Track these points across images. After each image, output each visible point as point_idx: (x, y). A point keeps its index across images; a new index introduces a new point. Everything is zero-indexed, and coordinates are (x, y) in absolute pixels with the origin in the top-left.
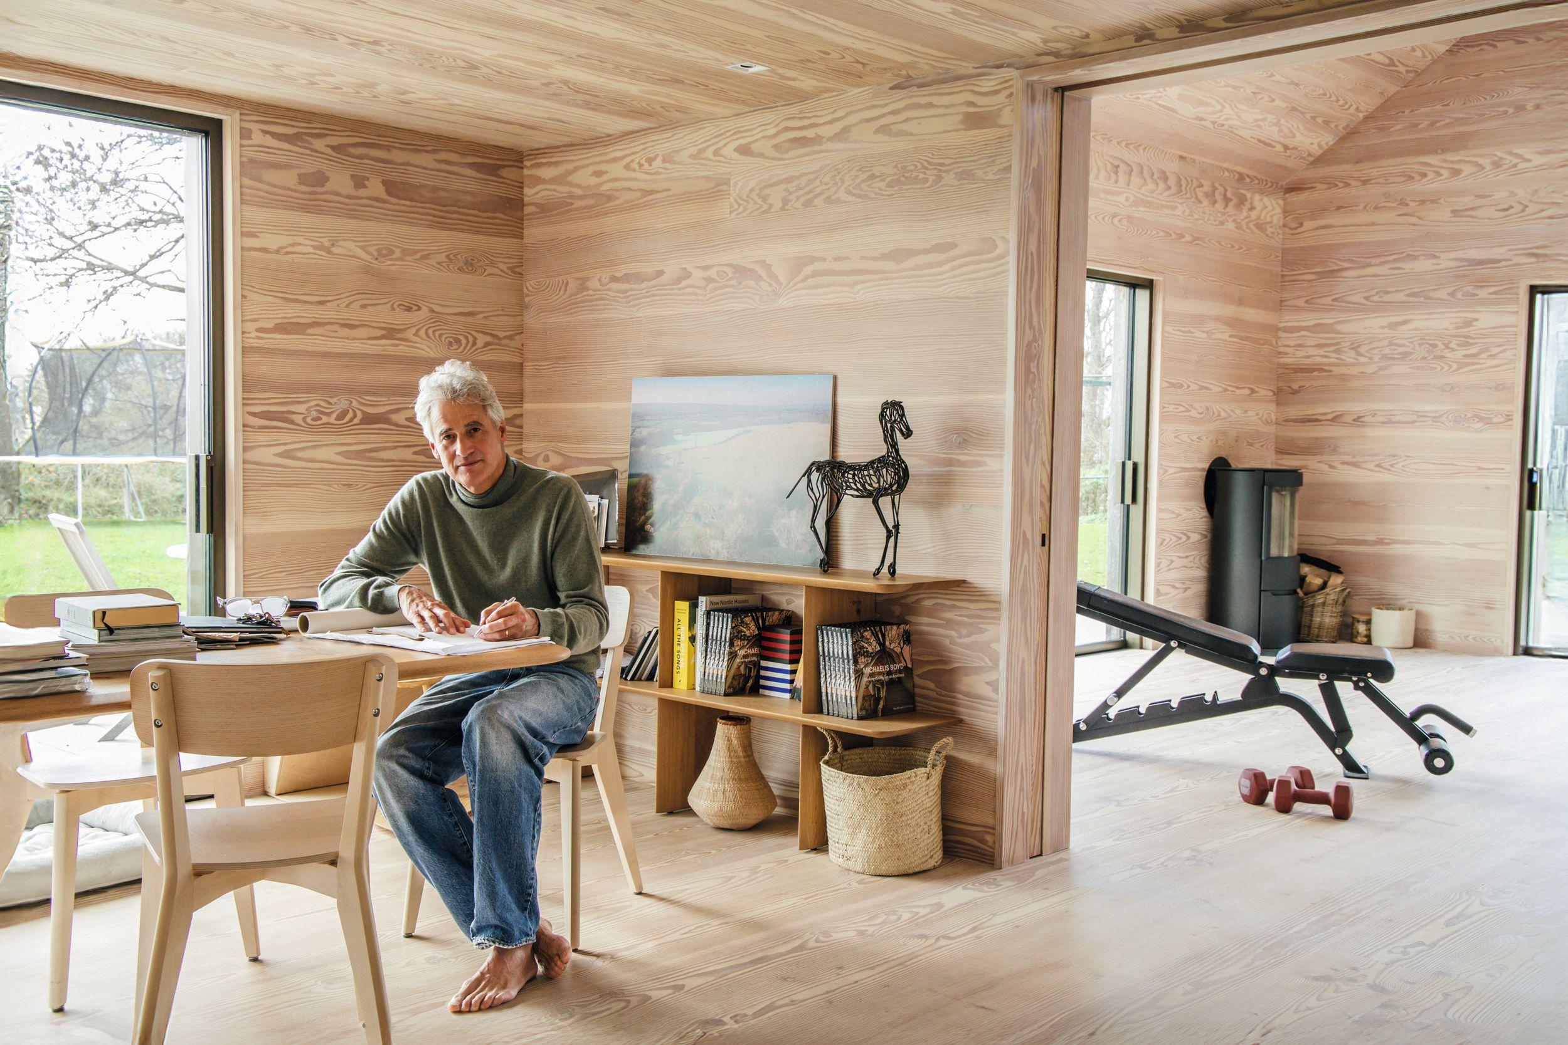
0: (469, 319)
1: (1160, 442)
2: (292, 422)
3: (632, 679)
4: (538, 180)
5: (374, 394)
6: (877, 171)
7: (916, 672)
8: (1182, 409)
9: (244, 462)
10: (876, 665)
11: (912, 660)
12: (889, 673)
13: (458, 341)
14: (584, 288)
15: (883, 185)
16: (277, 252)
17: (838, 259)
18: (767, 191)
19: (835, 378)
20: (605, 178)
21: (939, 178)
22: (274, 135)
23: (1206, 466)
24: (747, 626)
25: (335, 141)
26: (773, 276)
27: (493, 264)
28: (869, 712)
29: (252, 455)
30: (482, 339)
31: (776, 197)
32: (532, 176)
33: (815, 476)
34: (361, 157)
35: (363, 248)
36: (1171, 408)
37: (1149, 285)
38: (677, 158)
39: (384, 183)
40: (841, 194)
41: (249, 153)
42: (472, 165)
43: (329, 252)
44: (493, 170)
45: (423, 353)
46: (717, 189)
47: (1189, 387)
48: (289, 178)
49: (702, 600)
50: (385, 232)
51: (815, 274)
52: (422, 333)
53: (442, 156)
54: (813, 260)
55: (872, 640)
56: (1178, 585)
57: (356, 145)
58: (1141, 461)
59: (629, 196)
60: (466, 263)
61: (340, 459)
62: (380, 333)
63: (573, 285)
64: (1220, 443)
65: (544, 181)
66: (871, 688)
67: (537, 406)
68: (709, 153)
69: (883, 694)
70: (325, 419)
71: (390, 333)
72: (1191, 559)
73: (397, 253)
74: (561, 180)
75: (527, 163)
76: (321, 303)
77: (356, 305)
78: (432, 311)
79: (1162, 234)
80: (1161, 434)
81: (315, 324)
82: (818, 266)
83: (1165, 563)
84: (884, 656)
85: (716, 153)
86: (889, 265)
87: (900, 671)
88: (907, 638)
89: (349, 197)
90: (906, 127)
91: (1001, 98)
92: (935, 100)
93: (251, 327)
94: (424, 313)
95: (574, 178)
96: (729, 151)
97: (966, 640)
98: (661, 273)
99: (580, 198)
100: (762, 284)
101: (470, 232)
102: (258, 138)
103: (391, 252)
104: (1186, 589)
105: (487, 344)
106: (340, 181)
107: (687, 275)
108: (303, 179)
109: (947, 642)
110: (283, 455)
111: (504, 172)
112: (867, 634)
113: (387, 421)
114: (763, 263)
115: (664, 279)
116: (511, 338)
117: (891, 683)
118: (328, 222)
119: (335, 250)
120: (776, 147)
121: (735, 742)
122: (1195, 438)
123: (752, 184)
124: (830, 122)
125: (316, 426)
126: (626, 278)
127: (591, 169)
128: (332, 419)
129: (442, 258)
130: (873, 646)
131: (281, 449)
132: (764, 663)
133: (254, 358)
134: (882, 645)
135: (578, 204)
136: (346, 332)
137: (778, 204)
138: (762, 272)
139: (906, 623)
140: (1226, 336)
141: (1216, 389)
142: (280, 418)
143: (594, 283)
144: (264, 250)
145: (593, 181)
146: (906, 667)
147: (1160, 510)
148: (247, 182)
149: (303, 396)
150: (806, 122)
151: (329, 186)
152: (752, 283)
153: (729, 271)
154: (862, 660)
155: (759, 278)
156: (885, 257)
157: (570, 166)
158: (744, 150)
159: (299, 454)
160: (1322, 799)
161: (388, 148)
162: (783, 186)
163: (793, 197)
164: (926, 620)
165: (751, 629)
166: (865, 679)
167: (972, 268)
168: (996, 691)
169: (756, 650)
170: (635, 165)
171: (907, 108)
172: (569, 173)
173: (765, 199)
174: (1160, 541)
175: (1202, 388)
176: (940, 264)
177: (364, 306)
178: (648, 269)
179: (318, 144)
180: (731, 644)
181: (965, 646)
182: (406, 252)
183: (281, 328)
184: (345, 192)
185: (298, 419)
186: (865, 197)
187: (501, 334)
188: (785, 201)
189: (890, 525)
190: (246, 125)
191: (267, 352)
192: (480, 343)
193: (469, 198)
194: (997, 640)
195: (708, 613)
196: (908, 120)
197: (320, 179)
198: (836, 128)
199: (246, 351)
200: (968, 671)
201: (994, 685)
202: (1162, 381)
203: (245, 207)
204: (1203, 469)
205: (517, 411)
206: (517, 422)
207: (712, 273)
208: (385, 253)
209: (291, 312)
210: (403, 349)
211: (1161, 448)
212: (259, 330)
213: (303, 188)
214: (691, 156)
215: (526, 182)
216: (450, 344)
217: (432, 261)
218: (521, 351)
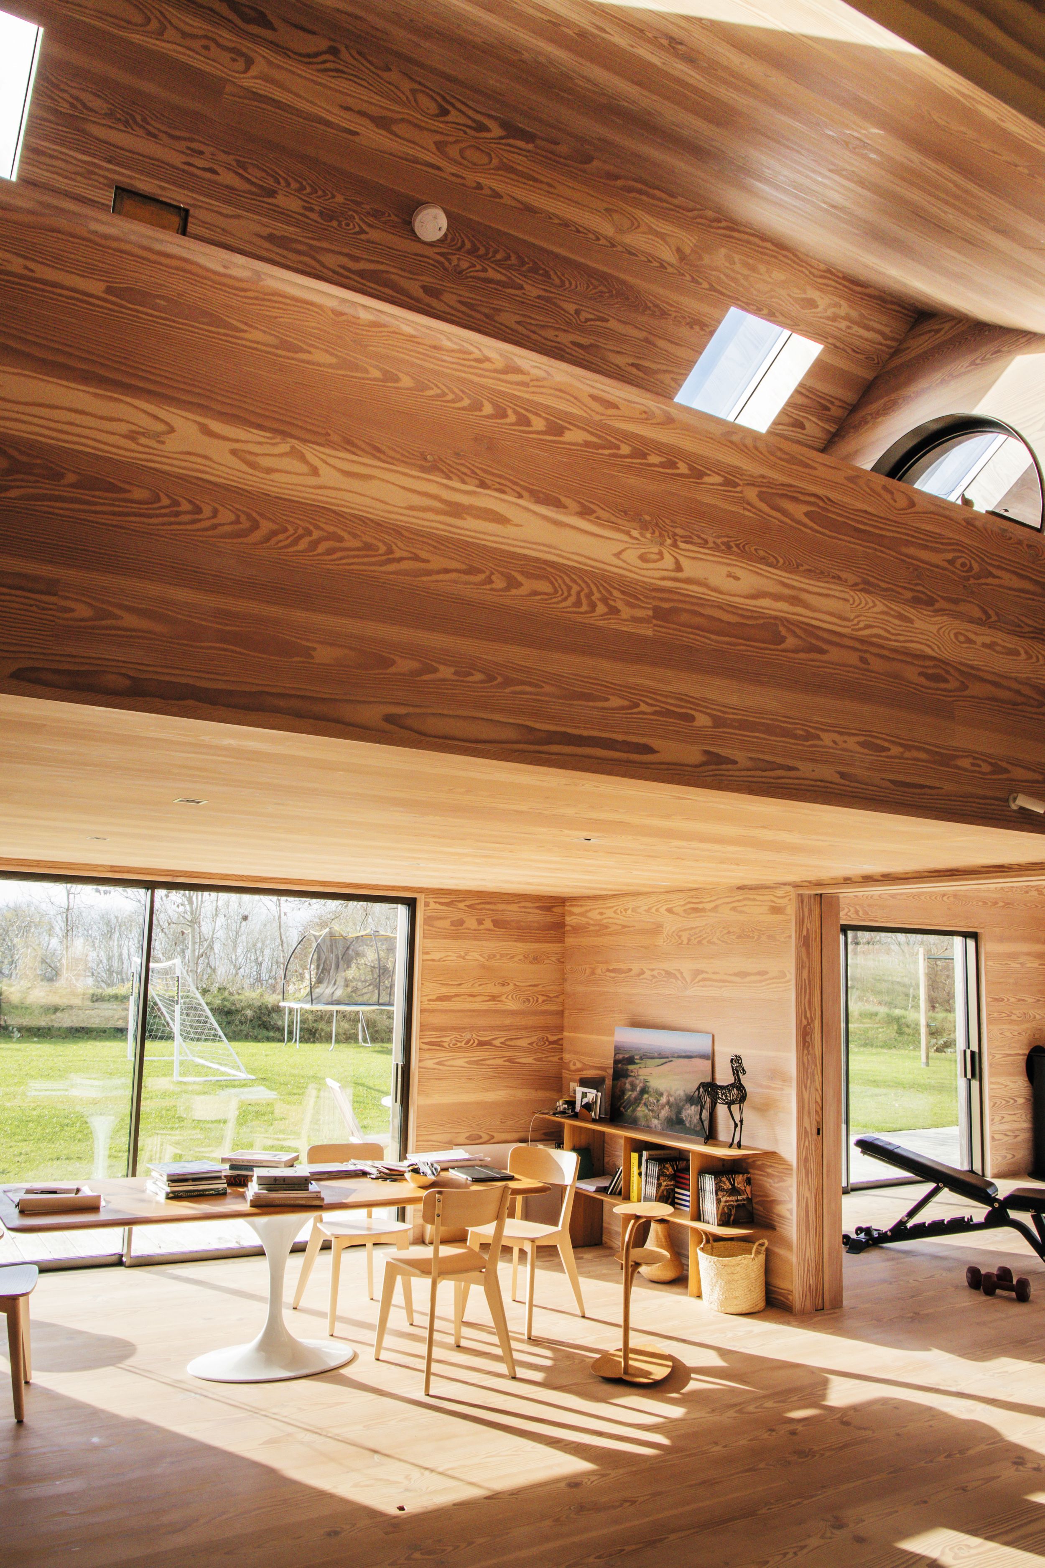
0: (535, 988)
1: (988, 1037)
2: (443, 1046)
3: (611, 1193)
4: (572, 914)
5: (484, 1030)
6: (731, 929)
7: (755, 1200)
8: (1004, 1015)
9: (420, 1067)
10: (729, 1196)
11: (752, 1194)
12: (737, 1201)
13: (529, 1000)
14: (593, 973)
15: (734, 937)
16: (439, 960)
17: (714, 973)
18: (680, 933)
19: (713, 1036)
20: (604, 916)
21: (759, 937)
22: (441, 904)
23: (1027, 1052)
24: (667, 1169)
25: (468, 903)
26: (683, 978)
27: (548, 958)
28: (724, 1221)
29: (423, 1064)
30: (541, 999)
31: (685, 936)
32: (570, 911)
33: (701, 1090)
34: (481, 909)
35: (481, 955)
36: (996, 1015)
37: (974, 936)
38: (639, 910)
39: (493, 921)
40: (715, 940)
41: (428, 913)
42: (537, 908)
43: (464, 959)
44: (549, 909)
45: (509, 1008)
46: (656, 930)
47: (1008, 1000)
48: (446, 924)
49: (645, 1153)
50: (491, 946)
51: (704, 980)
52: (510, 997)
53: (523, 904)
54: (703, 972)
55: (727, 1182)
56: (1009, 1133)
57: (478, 904)
58: (976, 1049)
59: (614, 927)
60: (534, 959)
61: (467, 1065)
62: (488, 998)
63: (588, 971)
64: (1037, 1036)
65: (575, 914)
66: (726, 1209)
67: (571, 1034)
68: (653, 910)
69: (733, 1212)
70: (459, 1044)
71: (493, 998)
72: (1019, 1115)
73: (498, 957)
74: (582, 914)
75: (567, 904)
76: (460, 985)
77: (477, 985)
78: (515, 985)
79: (980, 903)
80: (988, 1033)
81: (456, 996)
82: (704, 976)
83: (997, 1119)
84: (734, 1191)
85: (657, 910)
86: (737, 979)
87: (744, 1200)
88: (749, 1181)
89: (475, 930)
90: (744, 909)
91: (786, 900)
92: (758, 897)
93: (425, 999)
94: (511, 986)
95: (590, 914)
96: (662, 910)
97: (776, 1185)
98: (630, 970)
99: (593, 925)
100: (679, 982)
101: (535, 942)
102: (433, 905)
103: (495, 956)
104: (1016, 1137)
105: (544, 1001)
106: (471, 923)
107: (643, 973)
108: (453, 923)
109: (768, 1185)
110: (438, 1063)
111: (554, 910)
112: (724, 1179)
113: (491, 1044)
114: (679, 970)
115: (632, 973)
116: (557, 997)
117: (738, 1206)
118: (465, 944)
119: (467, 957)
120: (685, 911)
121: (660, 1233)
122: (1016, 1033)
123: (674, 929)
124: (709, 902)
125: (454, 1048)
126: (614, 971)
127: (597, 911)
128: (463, 1044)
129: (521, 957)
130: (728, 1186)
131: (438, 1060)
132: (677, 1190)
133: (426, 1014)
134: (733, 1185)
135: (592, 928)
136: (471, 999)
137: (685, 942)
138: (679, 976)
139: (748, 1173)
140: (1036, 965)
141: (1030, 1000)
142: (437, 1045)
143: (598, 971)
144: (433, 960)
145: (599, 917)
146: (748, 1198)
147: (991, 1083)
148: (426, 927)
149: (448, 1033)
150: (697, 900)
151: (465, 926)
152: (674, 981)
153: (663, 973)
154: (720, 1193)
155: (676, 978)
156: (735, 975)
157: (588, 908)
158: (669, 910)
159: (446, 1063)
160: (1010, 1288)
161: (495, 903)
162: (688, 932)
163: (693, 938)
164: (757, 1172)
165: (670, 1171)
166: (722, 1204)
167: (775, 985)
168: (791, 1214)
169: (673, 1183)
170: (618, 912)
171: (744, 899)
172: (587, 911)
173: (680, 937)
174: (992, 1104)
175: (1019, 1000)
176: (761, 981)
177: (480, 985)
178: (624, 966)
179: (461, 905)
180: (658, 1179)
181: (777, 1188)
182: (502, 956)
183: (440, 999)
184: (473, 928)
185: (446, 1044)
186: (726, 942)
187: (552, 995)
188: (689, 940)
189: (737, 1120)
190: (428, 900)
191: (432, 1011)
192: (540, 1001)
193: (536, 925)
194: (791, 1186)
195: (647, 1161)
196: (745, 905)
197: (461, 922)
198: (712, 905)
199: (422, 1011)
200: (778, 1202)
201: (790, 1211)
202: (987, 997)
203: (426, 940)
204: (1024, 1055)
205: (559, 1037)
206: (560, 1042)
207: (655, 973)
208: (492, 957)
209: (445, 991)
210: (499, 1006)
211: (988, 1042)
212: (429, 1000)
213: (453, 928)
214: (645, 911)
215: (567, 913)
216: (524, 1002)
217: (516, 959)
218: (563, 1004)
